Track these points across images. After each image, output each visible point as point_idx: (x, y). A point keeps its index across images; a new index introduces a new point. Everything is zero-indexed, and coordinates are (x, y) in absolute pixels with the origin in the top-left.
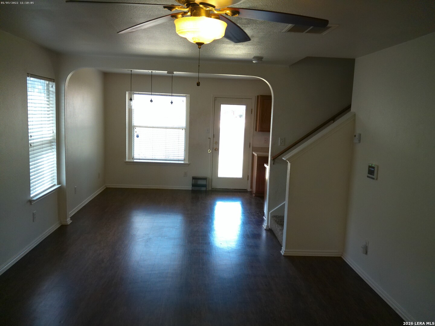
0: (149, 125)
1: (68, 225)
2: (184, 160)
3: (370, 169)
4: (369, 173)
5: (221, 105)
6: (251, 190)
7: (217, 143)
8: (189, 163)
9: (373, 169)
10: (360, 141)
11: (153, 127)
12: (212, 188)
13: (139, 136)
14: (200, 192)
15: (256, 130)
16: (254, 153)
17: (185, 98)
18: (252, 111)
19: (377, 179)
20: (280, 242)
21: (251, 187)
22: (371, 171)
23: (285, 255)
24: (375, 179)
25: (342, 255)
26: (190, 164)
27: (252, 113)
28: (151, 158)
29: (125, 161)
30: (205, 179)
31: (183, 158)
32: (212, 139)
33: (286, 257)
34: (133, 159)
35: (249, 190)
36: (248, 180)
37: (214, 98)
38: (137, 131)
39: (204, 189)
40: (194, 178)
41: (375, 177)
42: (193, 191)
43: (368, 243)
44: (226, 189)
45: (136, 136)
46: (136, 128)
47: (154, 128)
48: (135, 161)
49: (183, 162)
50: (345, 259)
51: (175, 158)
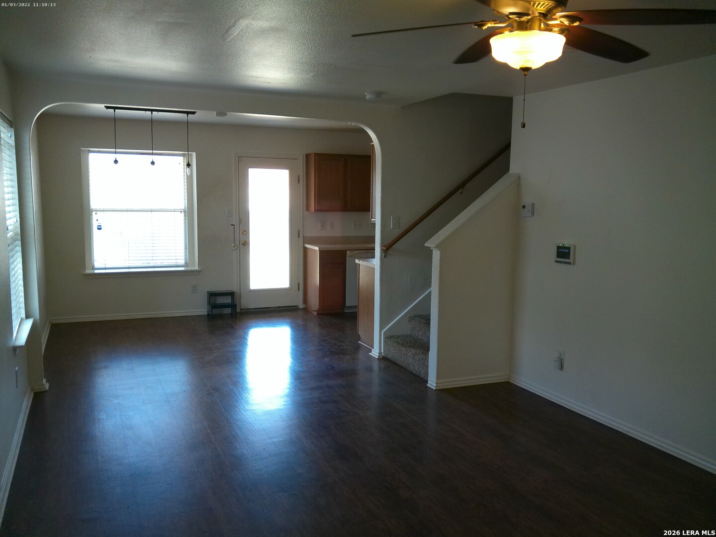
0: (118, 208)
1: (47, 391)
2: (186, 265)
3: (560, 250)
4: (558, 257)
5: (249, 169)
6: (304, 306)
7: (246, 232)
8: (200, 270)
9: (567, 251)
10: (533, 214)
11: (127, 211)
12: (242, 308)
13: (102, 227)
14: (221, 316)
15: (308, 208)
16: (308, 246)
17: (182, 158)
18: (299, 179)
19: (574, 264)
20: (414, 372)
21: (305, 301)
22: (563, 253)
23: (438, 388)
24: (572, 263)
25: (509, 379)
26: (202, 270)
27: (299, 182)
28: (127, 266)
29: (84, 273)
30: (231, 294)
31: (182, 262)
32: (238, 227)
33: (441, 392)
34: (93, 268)
35: (301, 306)
36: (299, 289)
37: (237, 157)
38: (96, 219)
39: (228, 311)
40: (212, 295)
41: (571, 260)
42: (210, 317)
43: (564, 354)
44: (264, 308)
45: (97, 227)
46: (97, 213)
47: (130, 211)
48: (96, 271)
49: (183, 269)
50: (516, 382)
51: (173, 262)
